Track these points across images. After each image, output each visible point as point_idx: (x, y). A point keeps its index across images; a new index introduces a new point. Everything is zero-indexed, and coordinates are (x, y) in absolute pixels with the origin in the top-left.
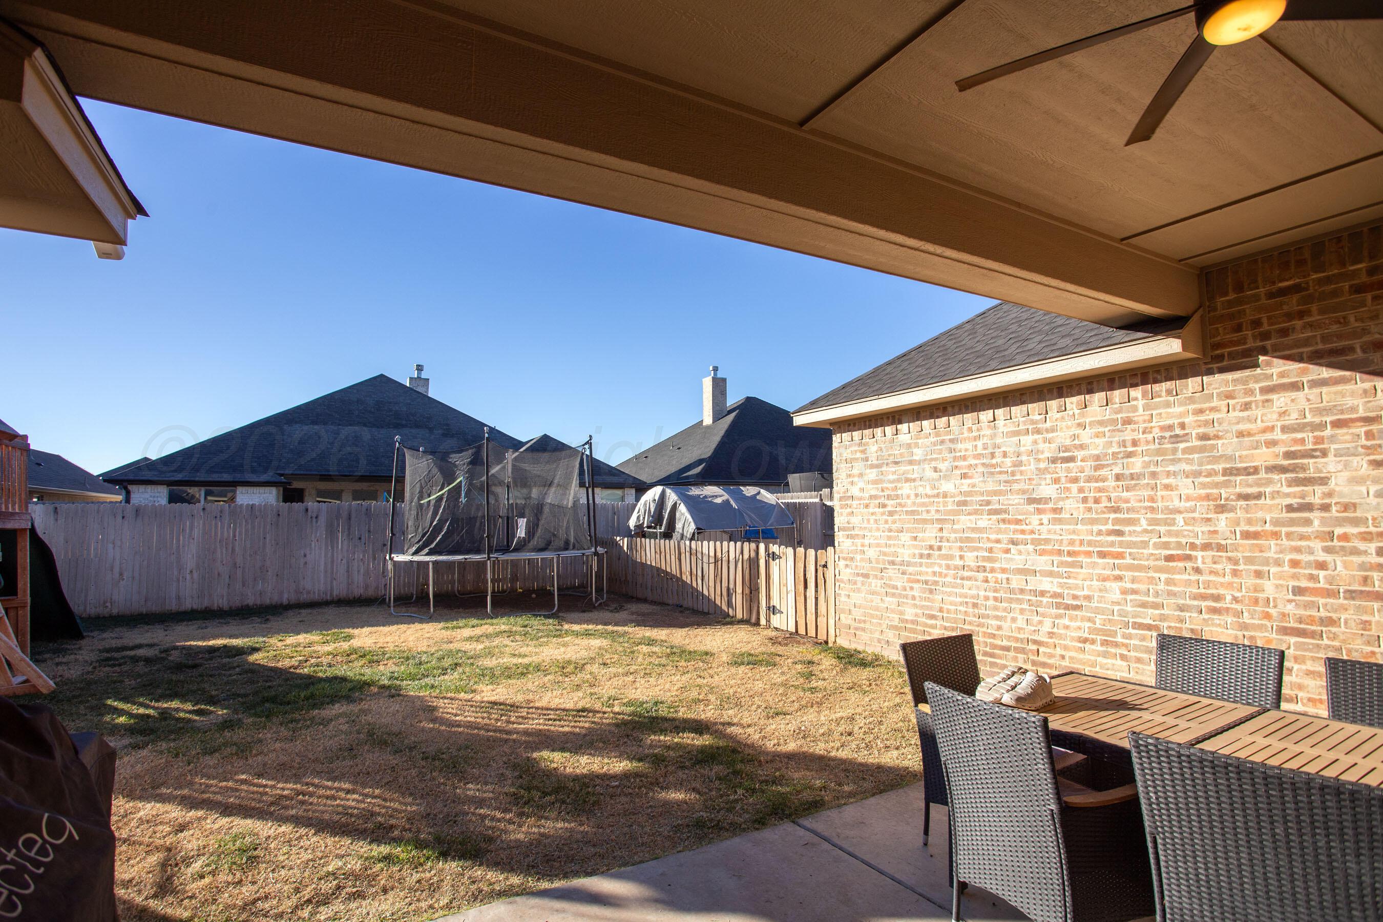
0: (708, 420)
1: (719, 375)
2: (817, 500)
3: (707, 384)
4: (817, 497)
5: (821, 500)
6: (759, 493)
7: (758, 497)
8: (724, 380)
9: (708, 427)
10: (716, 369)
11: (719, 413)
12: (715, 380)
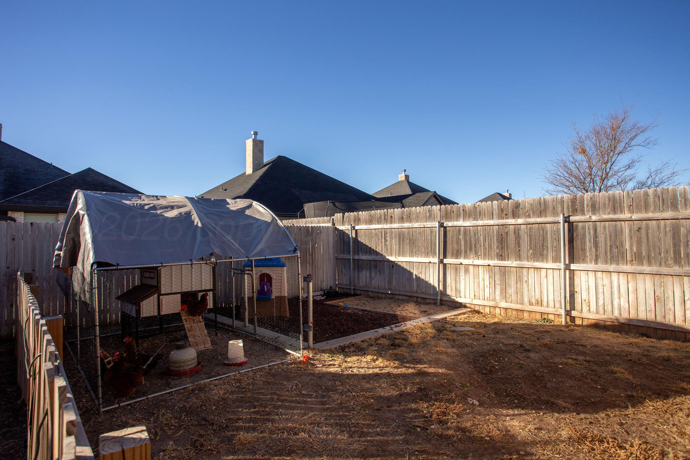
0: (249, 171)
1: (258, 138)
2: (330, 225)
3: (249, 144)
4: (329, 222)
5: (334, 224)
6: (250, 206)
7: (247, 212)
8: (262, 142)
9: (249, 175)
10: (256, 134)
11: (257, 166)
12: (254, 141)
